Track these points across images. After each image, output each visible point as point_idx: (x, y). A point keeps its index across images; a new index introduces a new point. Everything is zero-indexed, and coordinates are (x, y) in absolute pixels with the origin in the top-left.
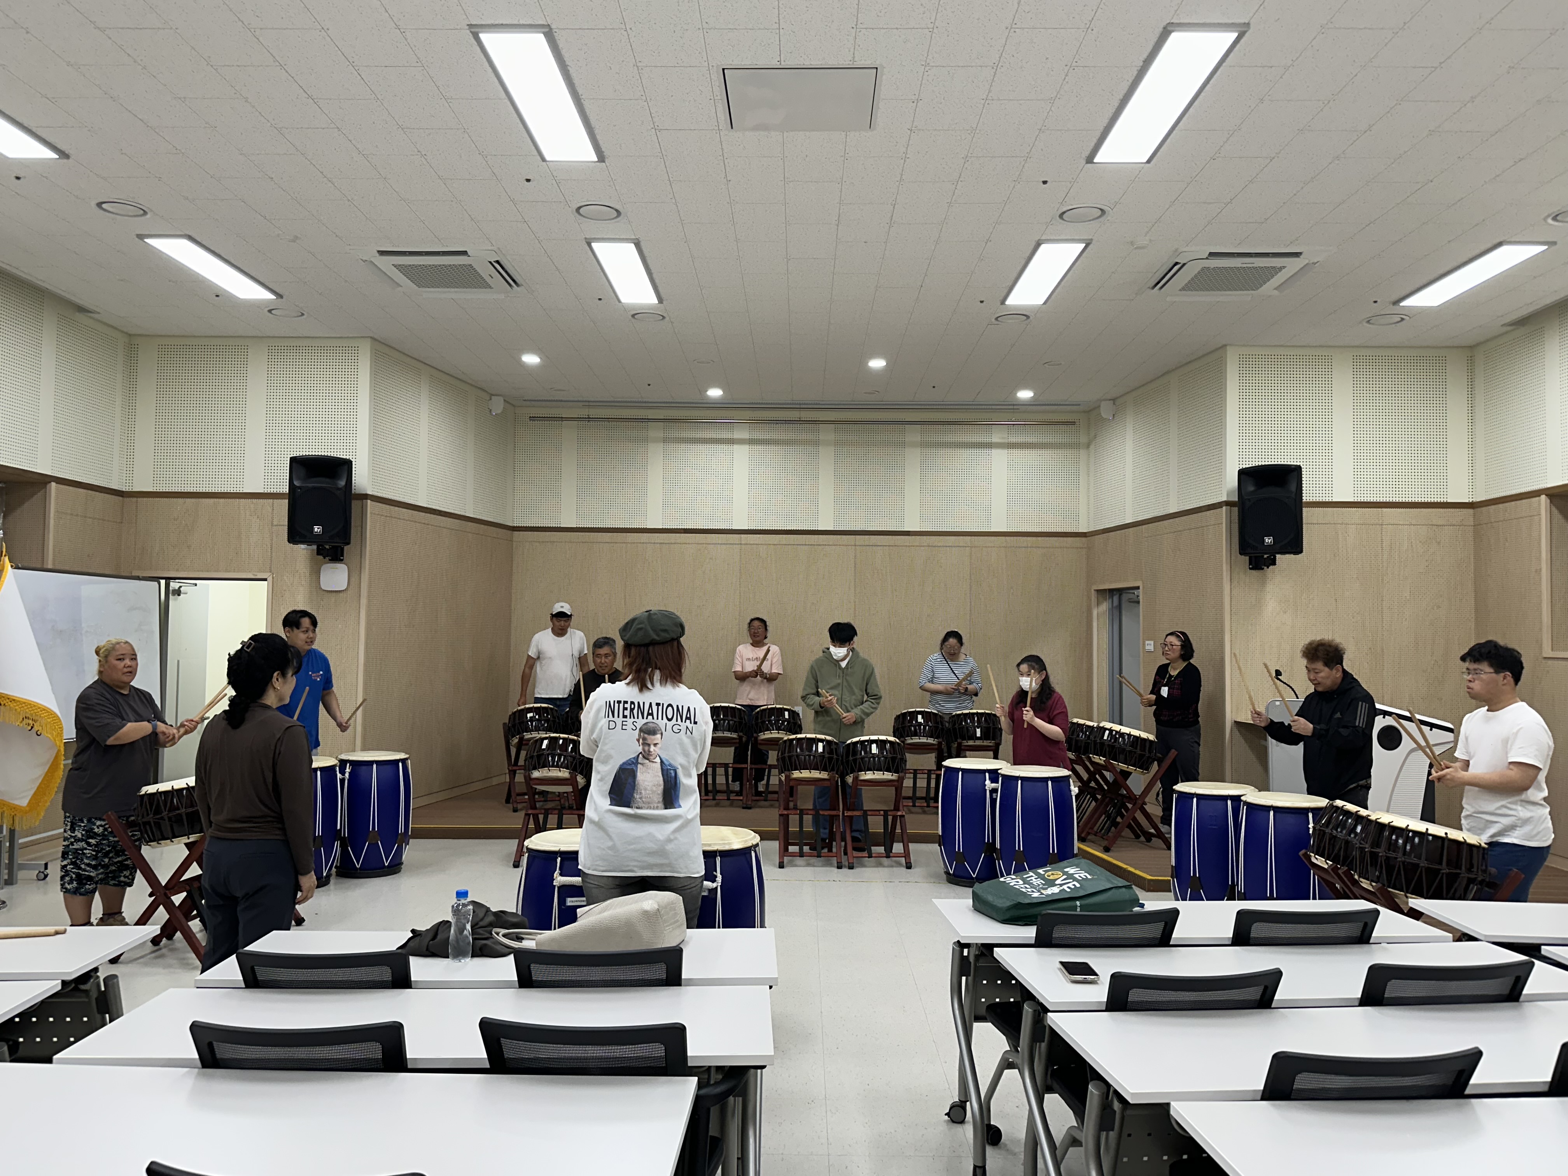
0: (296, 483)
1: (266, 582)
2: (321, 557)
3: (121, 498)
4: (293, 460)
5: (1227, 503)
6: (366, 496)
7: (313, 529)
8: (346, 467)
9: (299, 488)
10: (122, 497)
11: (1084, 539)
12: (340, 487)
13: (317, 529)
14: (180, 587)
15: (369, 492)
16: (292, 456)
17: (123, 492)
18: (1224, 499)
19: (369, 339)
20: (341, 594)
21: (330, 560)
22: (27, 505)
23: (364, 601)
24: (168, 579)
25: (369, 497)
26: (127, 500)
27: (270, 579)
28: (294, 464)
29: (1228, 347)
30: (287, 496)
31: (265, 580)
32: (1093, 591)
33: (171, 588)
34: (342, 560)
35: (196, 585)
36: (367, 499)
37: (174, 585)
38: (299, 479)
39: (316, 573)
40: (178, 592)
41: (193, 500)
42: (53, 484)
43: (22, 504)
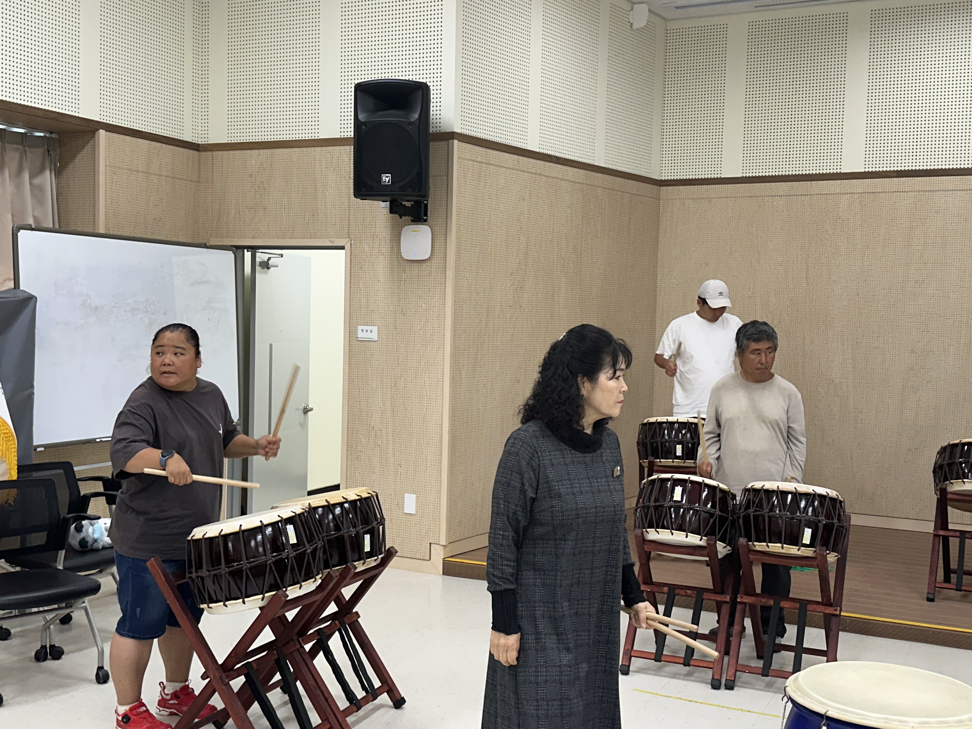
0: (361, 117)
1: (343, 252)
2: (397, 216)
3: (196, 153)
4: (359, 88)
6: (452, 135)
7: (381, 178)
8: (420, 93)
9: (364, 123)
10: (198, 150)
12: (412, 120)
13: (386, 178)
14: (269, 259)
15: (457, 130)
16: (357, 82)
17: (198, 144)
20: (424, 265)
21: (412, 221)
22: (78, 158)
23: (450, 274)
24: (253, 249)
25: (455, 136)
26: (203, 154)
27: (347, 247)
28: (358, 93)
30: (353, 140)
31: (342, 248)
33: (258, 260)
34: (426, 221)
35: (282, 255)
36: (453, 139)
37: (261, 256)
38: (365, 111)
39: (396, 238)
40: (266, 265)
41: (269, 151)
42: (102, 132)
43: (74, 157)
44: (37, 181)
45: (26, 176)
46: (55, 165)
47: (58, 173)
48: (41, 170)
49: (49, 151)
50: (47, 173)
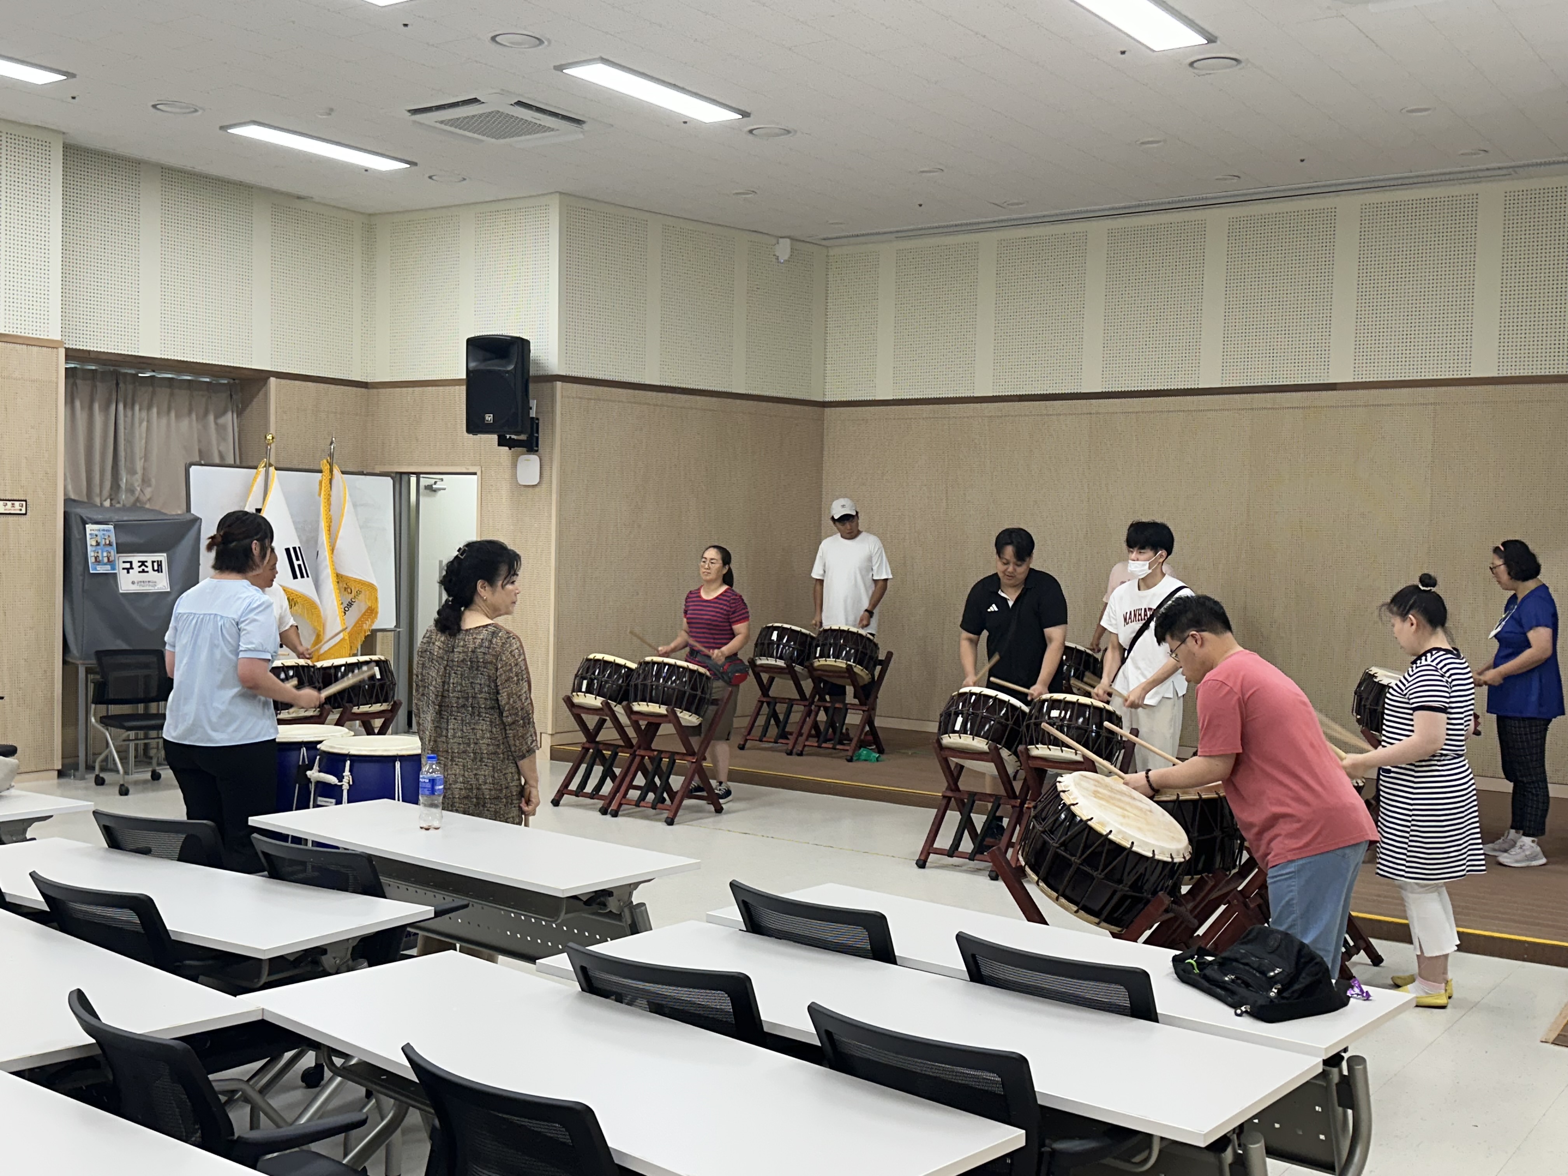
0: (475, 366)
1: (475, 477)
2: (507, 447)
3: (364, 390)
4: (470, 342)
6: (554, 378)
8: (516, 347)
9: (477, 372)
10: (366, 388)
12: (508, 369)
13: (489, 418)
14: (435, 483)
15: (559, 373)
16: (468, 337)
17: (366, 383)
19: (558, 194)
20: (537, 489)
21: (522, 452)
22: (254, 402)
23: (554, 494)
24: (418, 474)
25: (558, 378)
26: (370, 391)
27: (479, 473)
28: (470, 346)
30: (465, 382)
31: (475, 474)
33: (423, 484)
34: (536, 451)
35: (442, 480)
36: (556, 381)
37: (426, 481)
38: (474, 361)
39: (514, 465)
40: (432, 489)
41: (421, 389)
42: (272, 380)
43: (251, 401)
44: (221, 421)
45: (211, 418)
46: (237, 407)
47: (240, 414)
48: (224, 412)
49: (231, 396)
50: (229, 414)
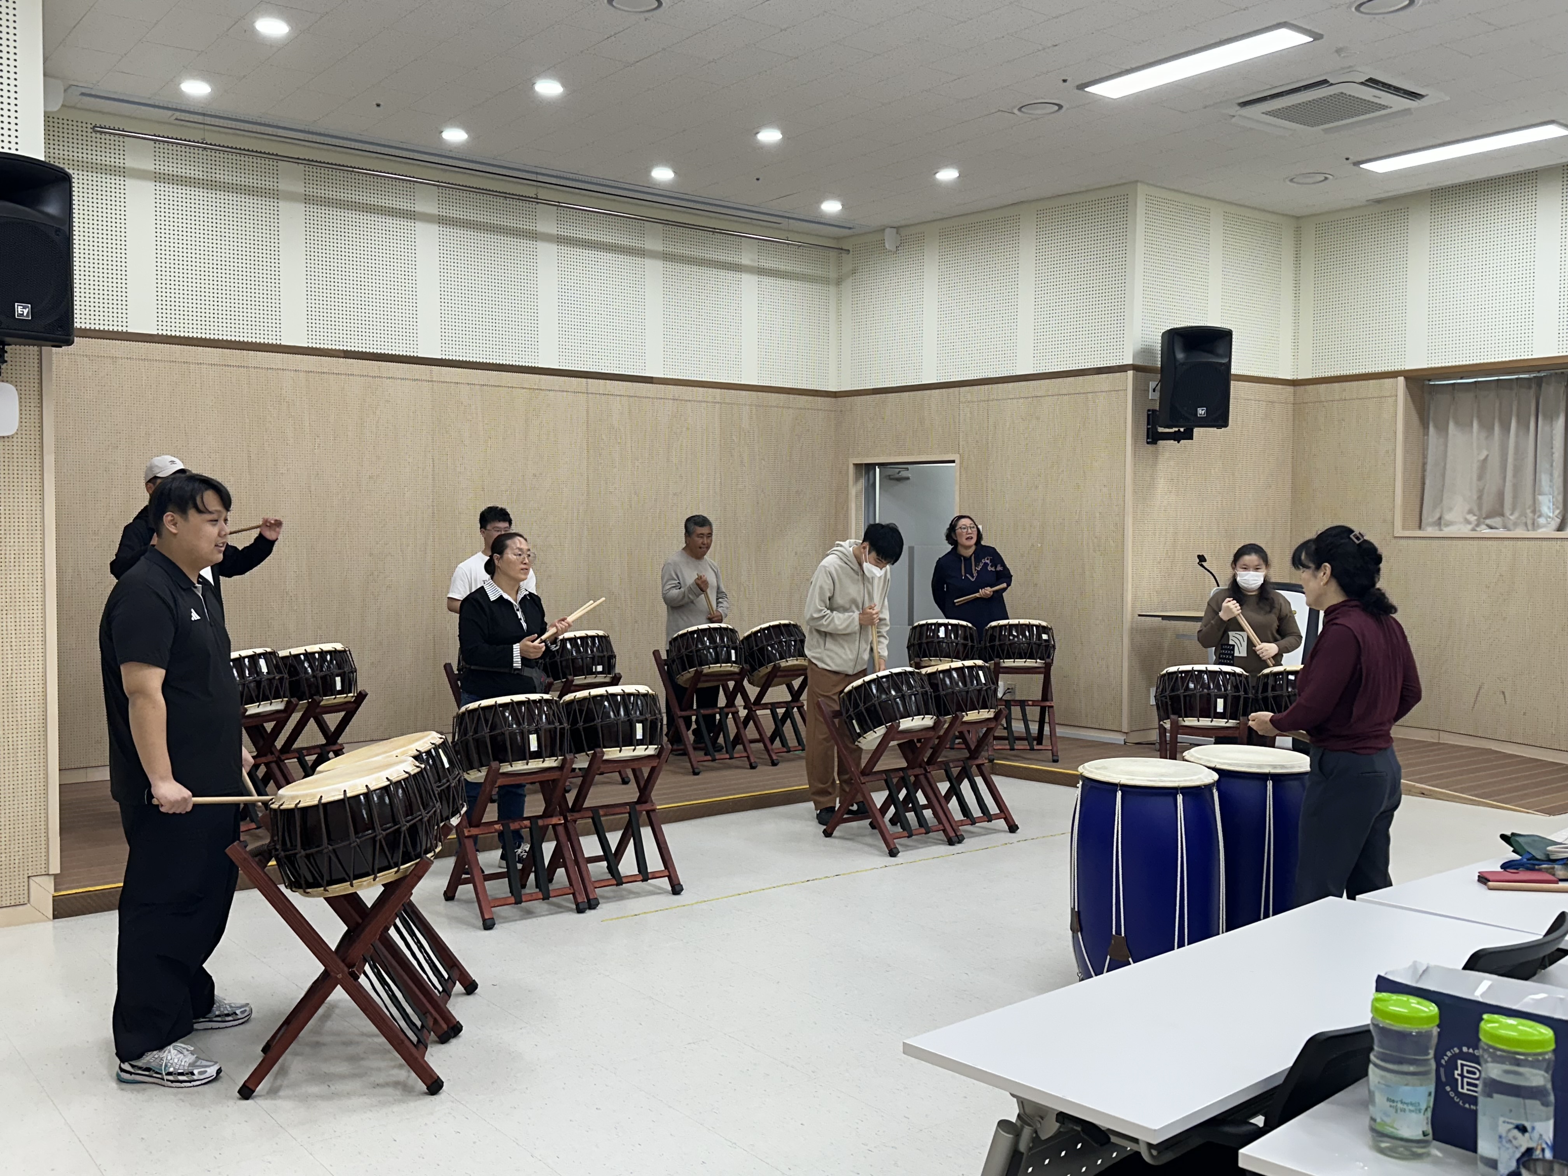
5: (1135, 368)
11: (833, 399)
18: (1129, 361)
20: (5, 445)
29: (1139, 184)
32: (851, 467)
